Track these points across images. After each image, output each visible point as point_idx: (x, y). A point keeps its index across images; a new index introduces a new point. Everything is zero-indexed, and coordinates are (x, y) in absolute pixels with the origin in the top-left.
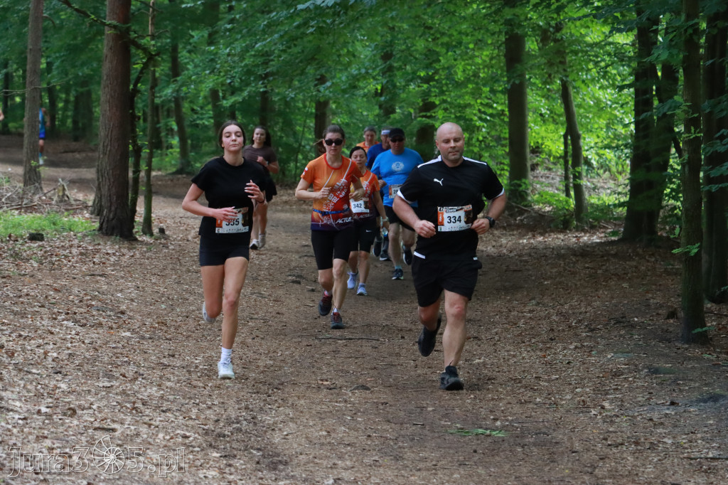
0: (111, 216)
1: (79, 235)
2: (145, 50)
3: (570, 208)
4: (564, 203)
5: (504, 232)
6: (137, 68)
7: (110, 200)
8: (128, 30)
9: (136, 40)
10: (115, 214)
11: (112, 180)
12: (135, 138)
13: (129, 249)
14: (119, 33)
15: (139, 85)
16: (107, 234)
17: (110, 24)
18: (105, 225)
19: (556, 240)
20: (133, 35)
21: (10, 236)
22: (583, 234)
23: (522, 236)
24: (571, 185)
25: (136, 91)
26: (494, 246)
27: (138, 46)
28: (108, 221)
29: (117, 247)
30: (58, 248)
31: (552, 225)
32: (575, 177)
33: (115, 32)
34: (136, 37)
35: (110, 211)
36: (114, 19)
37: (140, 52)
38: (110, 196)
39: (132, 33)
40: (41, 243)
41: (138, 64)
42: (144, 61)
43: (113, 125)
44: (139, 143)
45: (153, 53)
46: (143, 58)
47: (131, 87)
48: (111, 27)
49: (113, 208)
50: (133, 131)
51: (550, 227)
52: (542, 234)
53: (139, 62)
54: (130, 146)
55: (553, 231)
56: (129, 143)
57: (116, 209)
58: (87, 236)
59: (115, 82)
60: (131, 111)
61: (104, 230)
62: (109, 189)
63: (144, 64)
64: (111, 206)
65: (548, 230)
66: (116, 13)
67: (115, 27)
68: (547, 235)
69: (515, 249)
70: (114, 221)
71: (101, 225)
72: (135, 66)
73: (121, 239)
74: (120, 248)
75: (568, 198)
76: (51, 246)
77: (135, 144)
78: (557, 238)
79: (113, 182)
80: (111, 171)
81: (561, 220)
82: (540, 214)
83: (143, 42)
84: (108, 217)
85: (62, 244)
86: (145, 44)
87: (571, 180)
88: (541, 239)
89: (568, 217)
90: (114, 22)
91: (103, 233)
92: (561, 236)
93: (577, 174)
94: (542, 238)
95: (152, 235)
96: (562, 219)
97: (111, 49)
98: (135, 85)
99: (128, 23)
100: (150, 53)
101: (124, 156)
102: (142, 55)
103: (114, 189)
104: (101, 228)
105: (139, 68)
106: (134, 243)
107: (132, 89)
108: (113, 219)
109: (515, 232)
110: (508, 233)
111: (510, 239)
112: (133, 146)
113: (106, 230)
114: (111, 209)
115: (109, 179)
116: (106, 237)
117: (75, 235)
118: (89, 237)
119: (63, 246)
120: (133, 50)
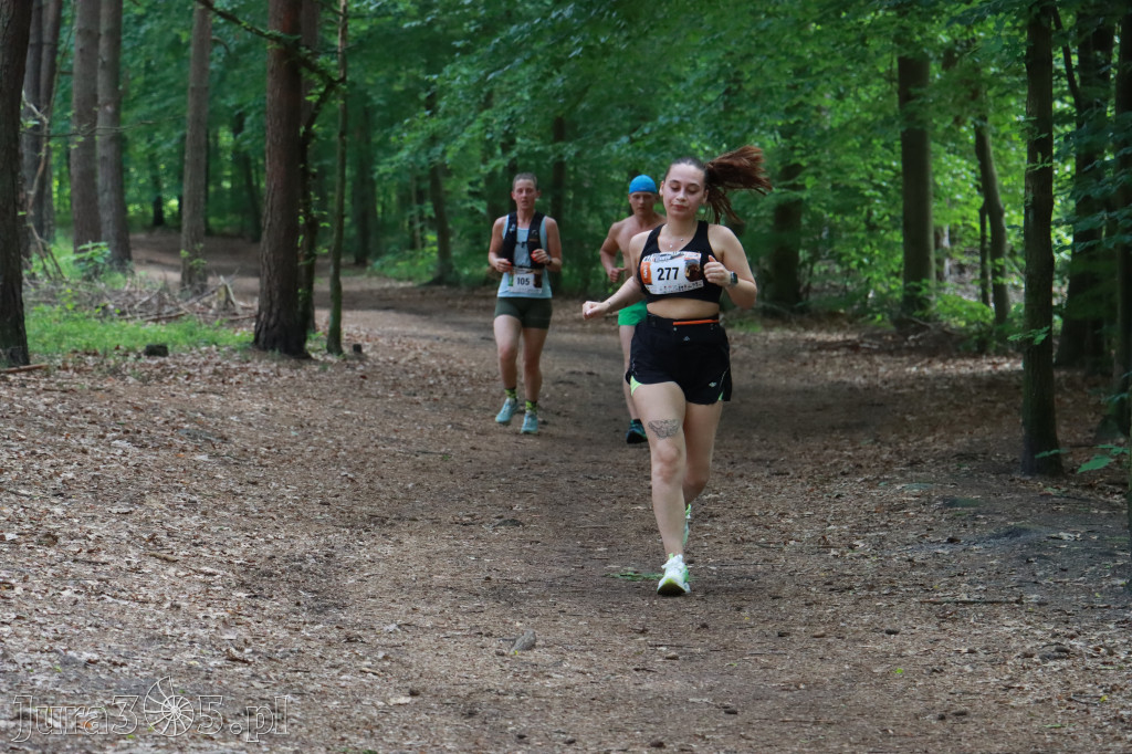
0: (272, 321)
1: (224, 349)
2: (323, 73)
3: (987, 321)
4: (979, 314)
5: (889, 358)
6: (310, 102)
7: (270, 297)
8: (297, 43)
9: (309, 58)
10: (278, 318)
11: (273, 269)
12: (307, 205)
13: (292, 369)
14: (283, 47)
15: (314, 126)
16: (265, 349)
17: (270, 35)
18: (262, 336)
19: (963, 368)
20: (304, 51)
21: (117, 348)
22: (1005, 359)
23: (912, 363)
24: (990, 288)
25: (309, 135)
26: (865, 377)
27: (313, 68)
28: (267, 329)
29: (275, 365)
30: (186, 366)
31: (961, 347)
32: (995, 274)
33: (278, 47)
34: (308, 55)
35: (270, 314)
36: (276, 28)
37: (314, 77)
38: (270, 292)
39: (303, 49)
40: (162, 359)
41: (312, 94)
42: (322, 90)
43: (275, 185)
44: (315, 212)
45: (336, 79)
46: (320, 86)
47: (302, 129)
48: (272, 39)
49: (274, 310)
50: (306, 195)
51: (958, 350)
52: (944, 361)
53: (314, 91)
54: (301, 217)
55: (962, 356)
56: (300, 214)
57: (279, 311)
58: (235, 351)
59: (278, 121)
60: (302, 166)
61: (261, 343)
62: (268, 282)
63: (322, 95)
64: (271, 307)
65: (955, 354)
66: (280, 19)
67: (278, 39)
68: (950, 361)
69: (894, 380)
70: (276, 330)
71: (257, 334)
72: (309, 98)
73: (286, 355)
74: (278, 367)
75: (984, 306)
76: (177, 364)
77: (307, 214)
78: (964, 365)
79: (275, 271)
80: (272, 255)
81: (977, 341)
82: (946, 332)
83: (321, 60)
84: (267, 324)
85: (194, 361)
86: (323, 65)
87: (990, 278)
88: (939, 366)
89: (984, 335)
90: (277, 33)
91: (260, 349)
92: (970, 362)
93: (998, 269)
94: (941, 365)
95: (340, 352)
96: (976, 337)
97: (272, 71)
98: (308, 126)
99: (297, 33)
100: (330, 78)
101: (293, 231)
102: (318, 81)
103: (275, 282)
104: (257, 340)
105: (314, 101)
106: (305, 362)
107: (304, 133)
108: (274, 326)
109: (905, 358)
110: (894, 359)
111: (892, 365)
112: (306, 218)
113: (264, 343)
114: (271, 311)
115: (269, 267)
116: (262, 352)
117: (218, 350)
118: (238, 354)
119: (194, 364)
120: (304, 72)
